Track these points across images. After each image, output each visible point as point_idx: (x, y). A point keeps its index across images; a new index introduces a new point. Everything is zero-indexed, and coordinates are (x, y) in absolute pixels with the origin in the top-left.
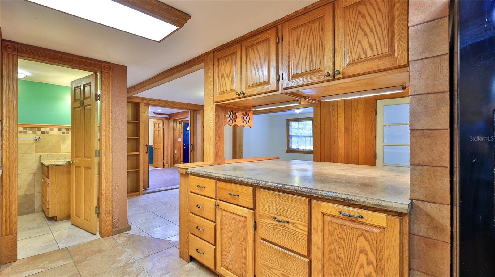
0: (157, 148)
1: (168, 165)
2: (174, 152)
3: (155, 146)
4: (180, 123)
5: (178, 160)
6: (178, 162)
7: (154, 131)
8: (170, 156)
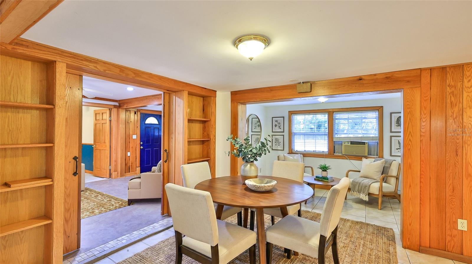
0: (100, 148)
1: (118, 174)
2: (126, 154)
3: (97, 146)
4: (135, 113)
5: (132, 166)
6: (132, 168)
7: (96, 124)
8: (121, 161)
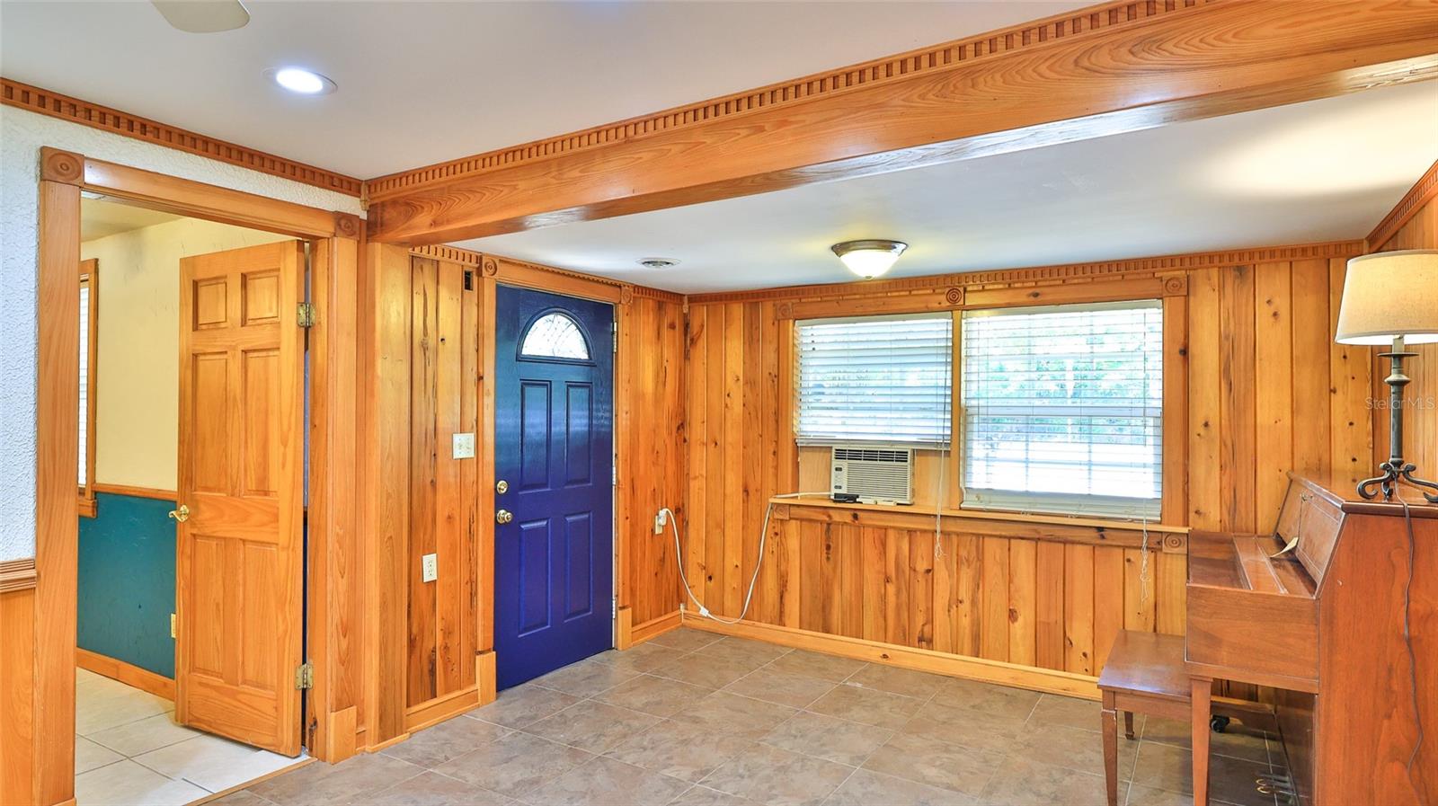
0: (225, 529)
1: (360, 719)
2: (414, 569)
3: (206, 513)
4: (468, 286)
6: (447, 662)
7: (195, 356)
8: (383, 623)
